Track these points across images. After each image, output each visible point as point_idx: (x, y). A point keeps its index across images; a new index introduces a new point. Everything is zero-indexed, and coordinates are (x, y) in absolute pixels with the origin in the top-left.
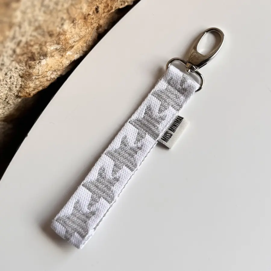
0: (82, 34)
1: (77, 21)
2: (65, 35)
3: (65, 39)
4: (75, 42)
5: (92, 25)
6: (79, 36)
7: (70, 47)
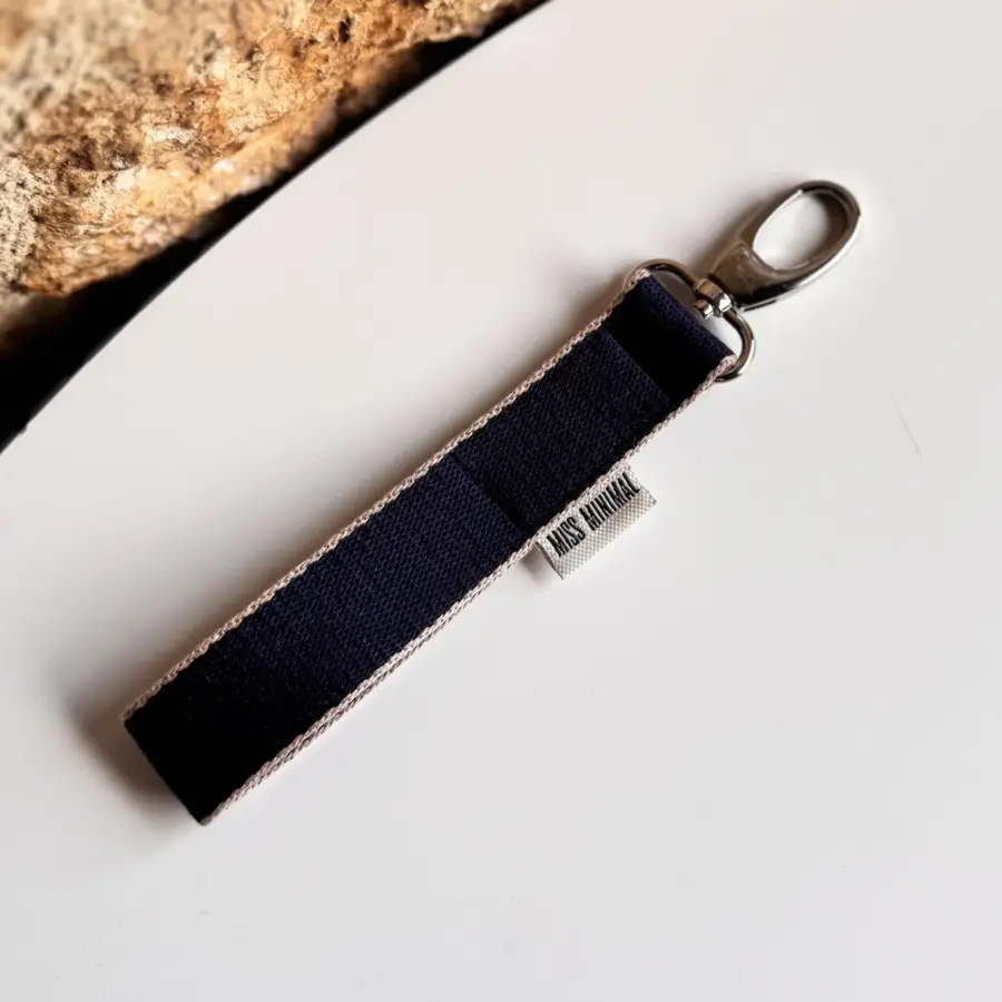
0: (281, 106)
1: (263, 58)
2: (213, 100)
3: (214, 113)
4: (251, 131)
5: (320, 80)
6: (267, 113)
7: (228, 146)
